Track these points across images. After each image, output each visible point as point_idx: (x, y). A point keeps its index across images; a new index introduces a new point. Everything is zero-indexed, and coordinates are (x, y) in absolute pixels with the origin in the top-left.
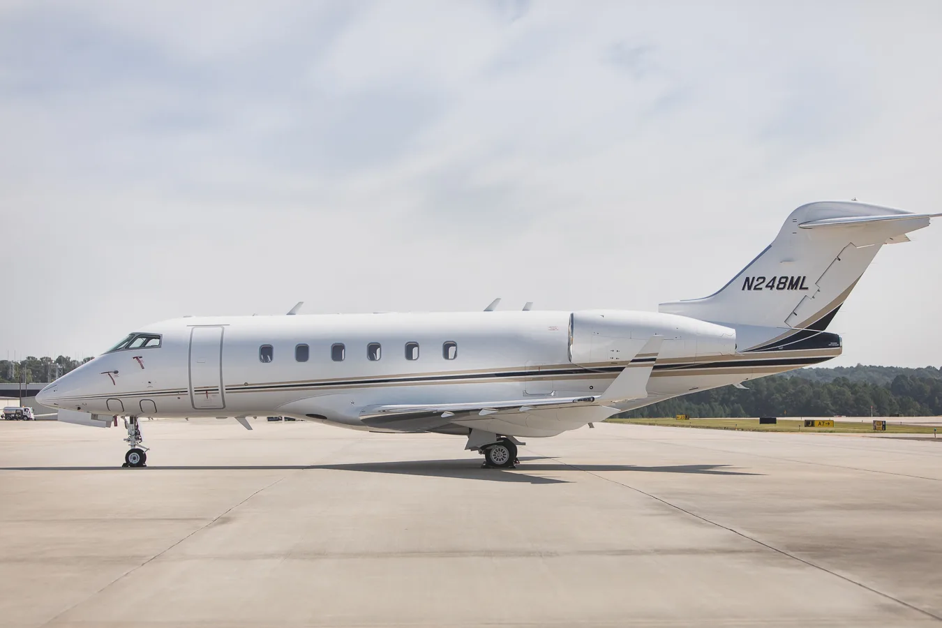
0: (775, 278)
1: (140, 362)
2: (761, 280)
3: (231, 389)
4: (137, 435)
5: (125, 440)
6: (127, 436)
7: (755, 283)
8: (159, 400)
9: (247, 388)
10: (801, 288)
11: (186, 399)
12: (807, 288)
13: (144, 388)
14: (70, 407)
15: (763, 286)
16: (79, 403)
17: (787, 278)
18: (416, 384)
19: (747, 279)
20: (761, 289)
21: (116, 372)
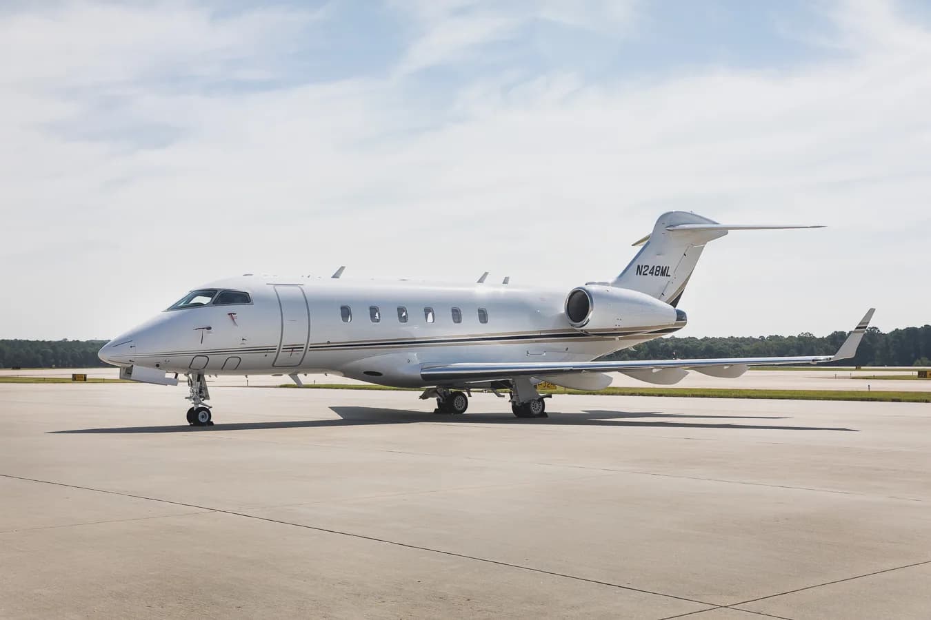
0: (654, 267)
1: (233, 319)
2: (646, 268)
3: (315, 347)
4: (202, 393)
5: (186, 398)
6: (189, 394)
7: (643, 270)
8: (245, 357)
9: (329, 346)
10: (667, 275)
11: (272, 355)
12: (669, 276)
13: (237, 345)
14: (147, 365)
15: (647, 272)
16: (161, 360)
17: (660, 267)
18: (457, 345)
19: (639, 266)
20: (646, 274)
21: (209, 328)
